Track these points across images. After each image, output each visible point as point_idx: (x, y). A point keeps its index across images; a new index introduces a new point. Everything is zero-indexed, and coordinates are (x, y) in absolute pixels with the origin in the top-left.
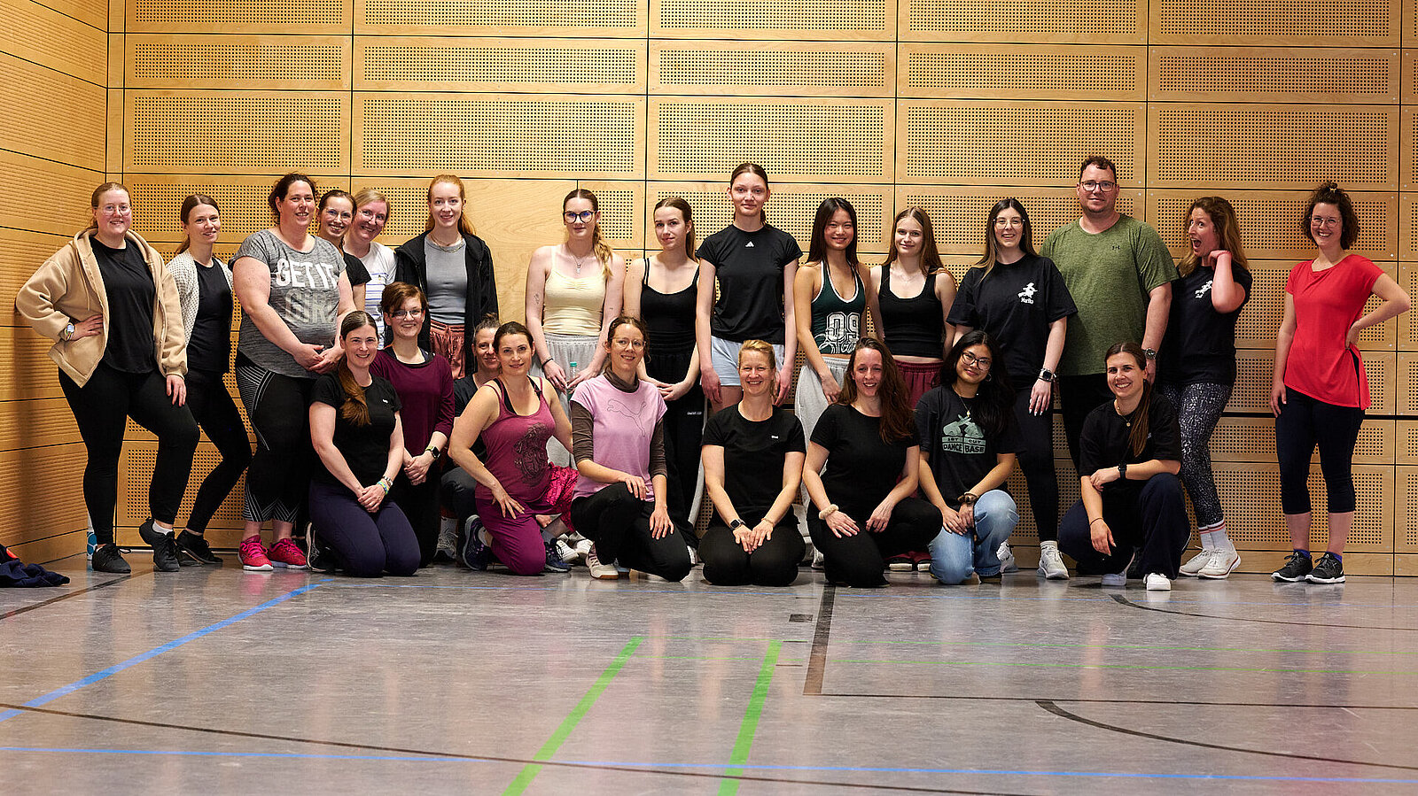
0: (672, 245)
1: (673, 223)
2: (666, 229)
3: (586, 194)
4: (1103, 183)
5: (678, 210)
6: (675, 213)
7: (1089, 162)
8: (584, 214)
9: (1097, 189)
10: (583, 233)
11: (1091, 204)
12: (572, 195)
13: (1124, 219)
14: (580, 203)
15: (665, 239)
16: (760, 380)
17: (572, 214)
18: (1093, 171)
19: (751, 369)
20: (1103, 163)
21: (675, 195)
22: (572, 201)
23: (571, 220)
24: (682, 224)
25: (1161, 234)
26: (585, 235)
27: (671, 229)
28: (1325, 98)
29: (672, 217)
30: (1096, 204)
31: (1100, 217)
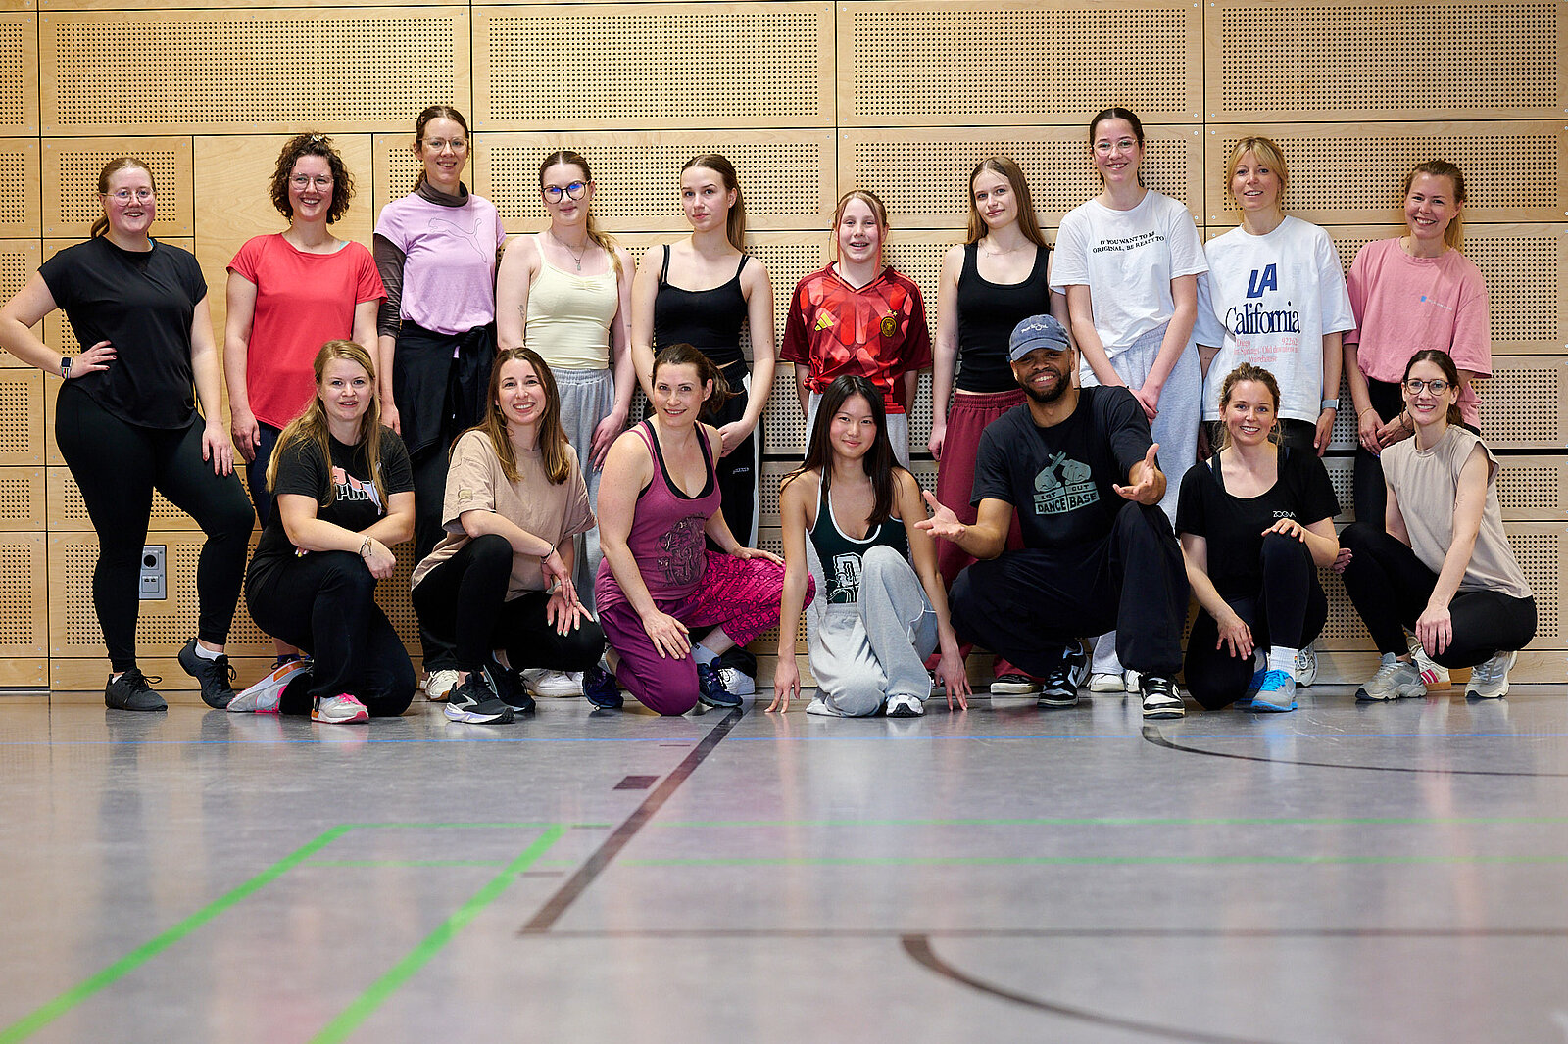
0: (706, 224)
1: (708, 191)
2: (697, 200)
3: (570, 157)
5: (714, 172)
6: (712, 177)
8: (572, 187)
10: (576, 214)
12: (551, 160)
14: (563, 172)
15: (699, 215)
17: (555, 189)
21: (706, 149)
22: (552, 169)
23: (553, 197)
24: (721, 192)
26: (579, 217)
27: (706, 201)
29: (706, 183)
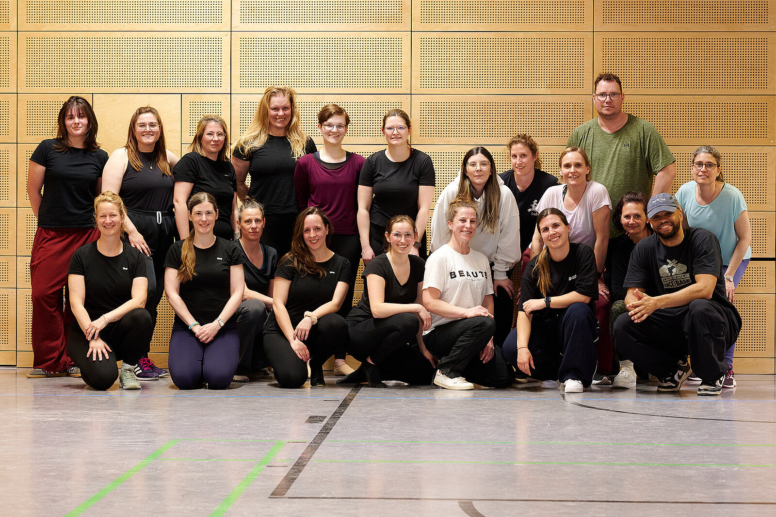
4: (613, 94)
7: (600, 79)
9: (608, 99)
11: (605, 112)
13: (631, 119)
16: (113, 225)
18: (603, 85)
19: (106, 216)
20: (609, 78)
25: (658, 130)
28: (723, 27)
30: (608, 110)
31: (611, 119)
